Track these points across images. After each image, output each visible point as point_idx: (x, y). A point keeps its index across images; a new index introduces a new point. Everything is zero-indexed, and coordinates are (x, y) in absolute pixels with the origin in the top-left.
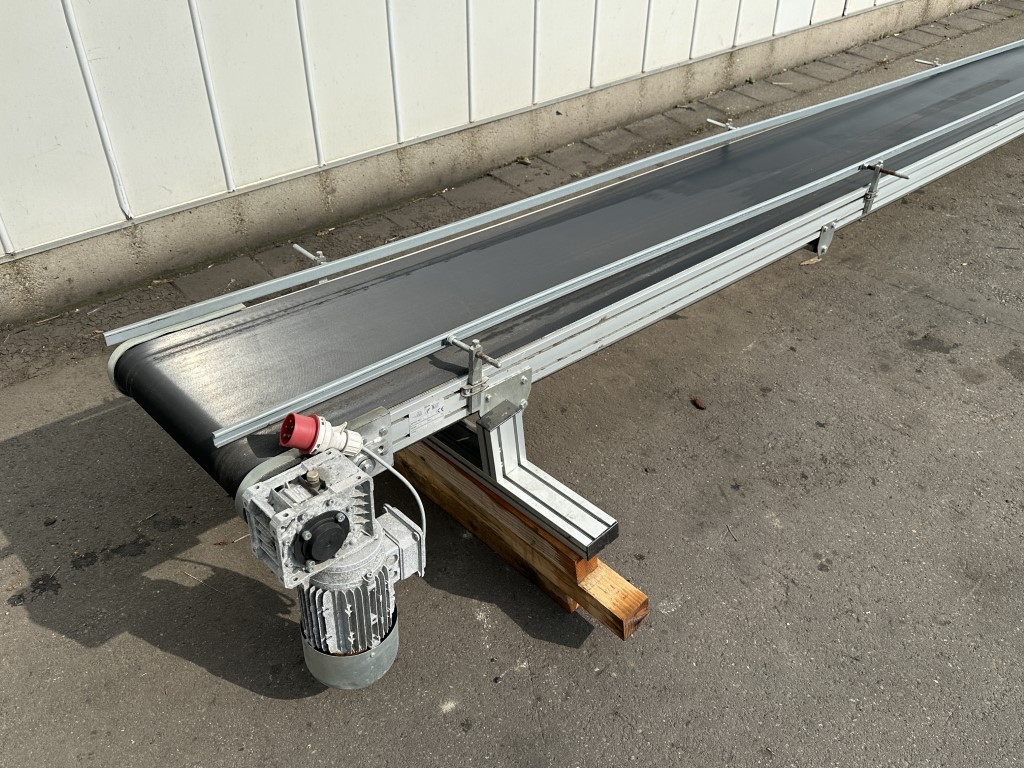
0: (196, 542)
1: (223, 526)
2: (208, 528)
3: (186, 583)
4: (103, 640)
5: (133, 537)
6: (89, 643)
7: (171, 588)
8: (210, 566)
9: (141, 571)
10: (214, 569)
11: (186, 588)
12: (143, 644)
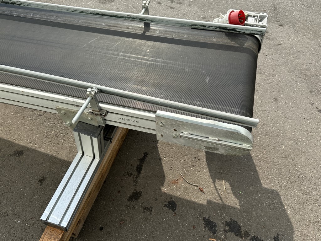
0: (209, 202)
1: (193, 199)
2: (199, 204)
3: (228, 186)
4: (272, 191)
5: (229, 234)
6: (278, 195)
7: (235, 190)
8: (214, 184)
9: (239, 210)
10: (214, 181)
11: (230, 184)
12: (261, 176)
